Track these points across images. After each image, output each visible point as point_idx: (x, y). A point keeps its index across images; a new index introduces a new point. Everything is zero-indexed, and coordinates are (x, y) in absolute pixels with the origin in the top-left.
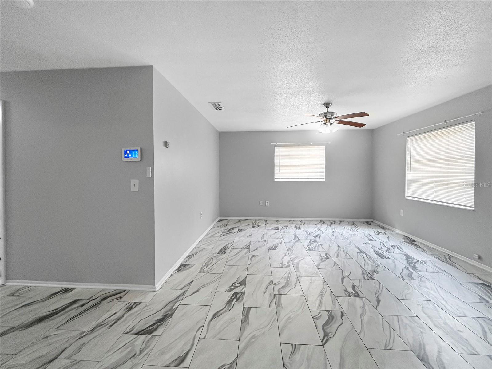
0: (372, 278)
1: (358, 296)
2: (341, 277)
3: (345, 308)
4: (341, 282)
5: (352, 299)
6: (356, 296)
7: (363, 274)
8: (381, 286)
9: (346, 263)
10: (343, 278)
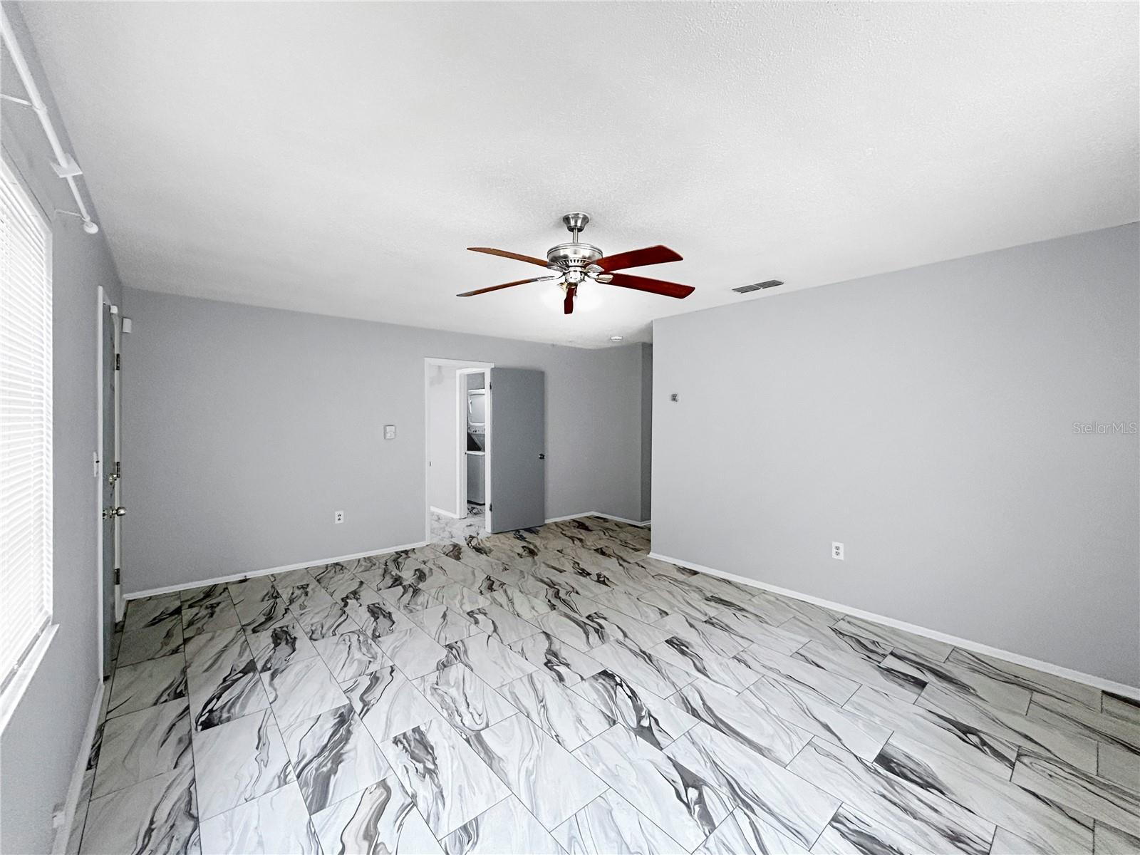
0: (450, 647)
1: (468, 614)
2: (500, 630)
3: (481, 598)
4: (495, 622)
5: (474, 608)
6: (472, 612)
7: (465, 652)
8: (437, 640)
9: (503, 664)
10: (495, 630)
